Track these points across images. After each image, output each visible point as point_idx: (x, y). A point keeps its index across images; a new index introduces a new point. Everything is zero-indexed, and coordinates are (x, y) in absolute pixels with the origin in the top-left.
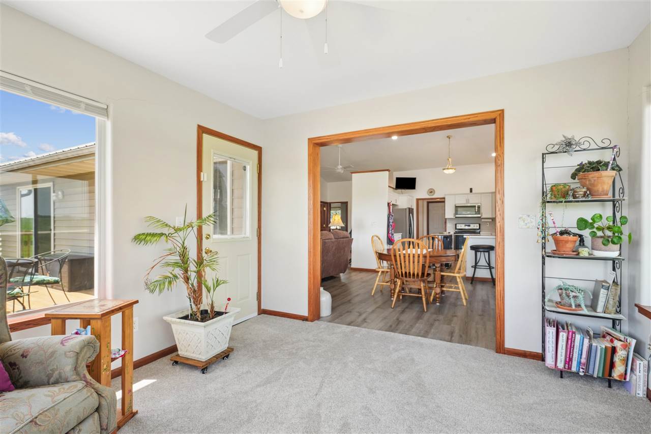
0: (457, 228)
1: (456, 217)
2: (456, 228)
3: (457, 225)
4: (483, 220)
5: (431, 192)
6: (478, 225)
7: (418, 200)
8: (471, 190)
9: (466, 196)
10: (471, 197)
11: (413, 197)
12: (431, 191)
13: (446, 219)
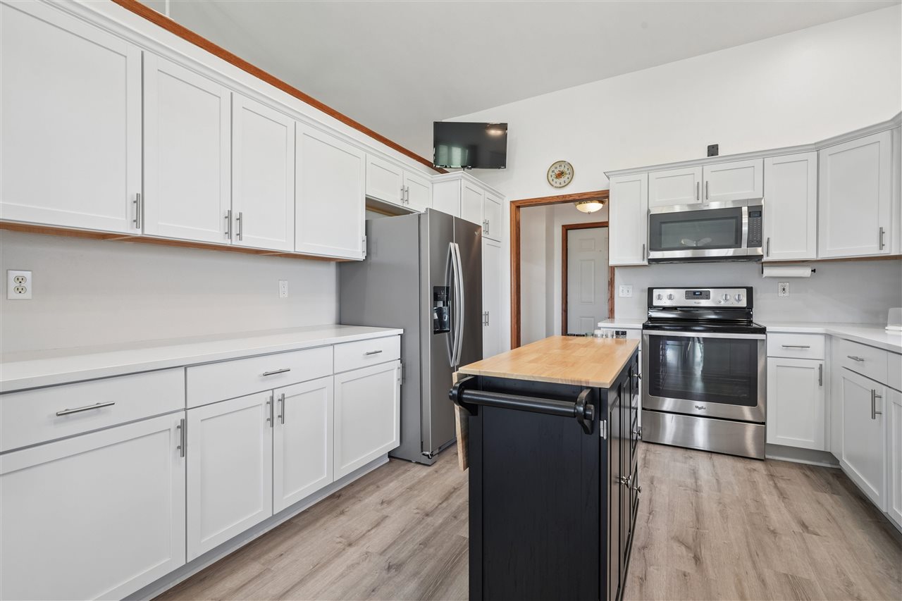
0: (656, 303)
1: (651, 261)
2: (650, 306)
3: (656, 292)
4: (768, 272)
5: (561, 174)
6: (744, 292)
7: (517, 206)
8: (713, 151)
9: (698, 170)
10: (712, 171)
11: (499, 195)
12: (561, 172)
13: (612, 269)
